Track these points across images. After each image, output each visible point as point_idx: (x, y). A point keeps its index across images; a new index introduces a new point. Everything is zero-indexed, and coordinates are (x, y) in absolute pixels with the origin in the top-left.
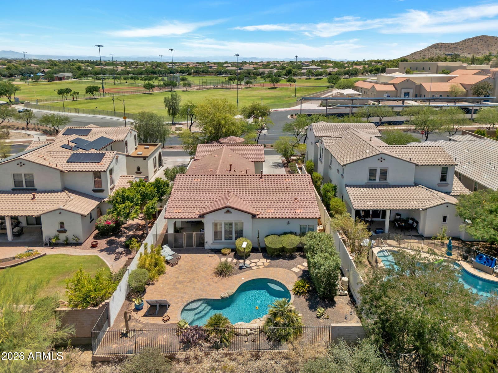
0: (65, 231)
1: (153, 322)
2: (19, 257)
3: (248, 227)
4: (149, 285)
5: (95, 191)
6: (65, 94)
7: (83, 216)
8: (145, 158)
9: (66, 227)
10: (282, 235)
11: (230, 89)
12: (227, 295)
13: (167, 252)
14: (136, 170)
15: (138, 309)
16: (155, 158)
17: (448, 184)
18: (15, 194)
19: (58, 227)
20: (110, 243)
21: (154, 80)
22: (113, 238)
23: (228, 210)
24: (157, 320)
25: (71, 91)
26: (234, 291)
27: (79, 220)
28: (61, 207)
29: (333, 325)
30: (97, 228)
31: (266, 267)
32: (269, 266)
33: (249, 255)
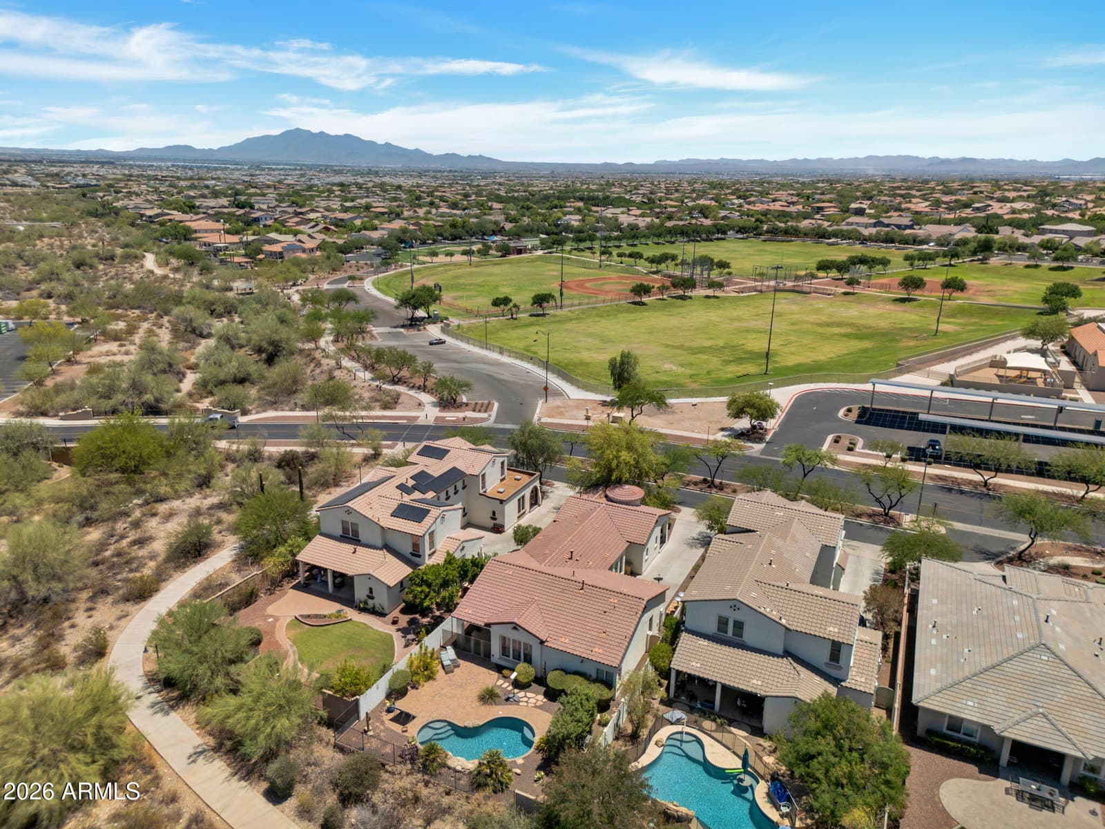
0: (372, 598)
1: (393, 728)
2: (330, 617)
3: (536, 653)
4: (413, 688)
5: (412, 554)
6: (502, 306)
7: (388, 587)
8: (502, 502)
9: (374, 594)
10: (570, 673)
11: (809, 293)
12: (471, 726)
13: (450, 654)
14: (491, 515)
15: (389, 711)
16: (523, 497)
17: (841, 668)
18: (341, 542)
19: (367, 592)
20: (412, 622)
21: (669, 261)
22: (417, 616)
23: (516, 627)
24: (397, 728)
25: (511, 301)
26: (481, 724)
27: (385, 590)
28: (371, 572)
29: (517, 791)
30: (404, 601)
31: (536, 707)
32: (540, 707)
33: (530, 685)
